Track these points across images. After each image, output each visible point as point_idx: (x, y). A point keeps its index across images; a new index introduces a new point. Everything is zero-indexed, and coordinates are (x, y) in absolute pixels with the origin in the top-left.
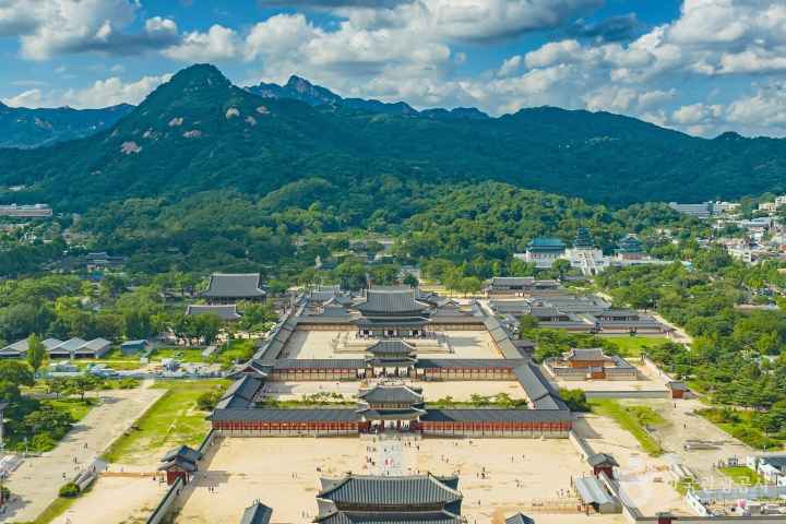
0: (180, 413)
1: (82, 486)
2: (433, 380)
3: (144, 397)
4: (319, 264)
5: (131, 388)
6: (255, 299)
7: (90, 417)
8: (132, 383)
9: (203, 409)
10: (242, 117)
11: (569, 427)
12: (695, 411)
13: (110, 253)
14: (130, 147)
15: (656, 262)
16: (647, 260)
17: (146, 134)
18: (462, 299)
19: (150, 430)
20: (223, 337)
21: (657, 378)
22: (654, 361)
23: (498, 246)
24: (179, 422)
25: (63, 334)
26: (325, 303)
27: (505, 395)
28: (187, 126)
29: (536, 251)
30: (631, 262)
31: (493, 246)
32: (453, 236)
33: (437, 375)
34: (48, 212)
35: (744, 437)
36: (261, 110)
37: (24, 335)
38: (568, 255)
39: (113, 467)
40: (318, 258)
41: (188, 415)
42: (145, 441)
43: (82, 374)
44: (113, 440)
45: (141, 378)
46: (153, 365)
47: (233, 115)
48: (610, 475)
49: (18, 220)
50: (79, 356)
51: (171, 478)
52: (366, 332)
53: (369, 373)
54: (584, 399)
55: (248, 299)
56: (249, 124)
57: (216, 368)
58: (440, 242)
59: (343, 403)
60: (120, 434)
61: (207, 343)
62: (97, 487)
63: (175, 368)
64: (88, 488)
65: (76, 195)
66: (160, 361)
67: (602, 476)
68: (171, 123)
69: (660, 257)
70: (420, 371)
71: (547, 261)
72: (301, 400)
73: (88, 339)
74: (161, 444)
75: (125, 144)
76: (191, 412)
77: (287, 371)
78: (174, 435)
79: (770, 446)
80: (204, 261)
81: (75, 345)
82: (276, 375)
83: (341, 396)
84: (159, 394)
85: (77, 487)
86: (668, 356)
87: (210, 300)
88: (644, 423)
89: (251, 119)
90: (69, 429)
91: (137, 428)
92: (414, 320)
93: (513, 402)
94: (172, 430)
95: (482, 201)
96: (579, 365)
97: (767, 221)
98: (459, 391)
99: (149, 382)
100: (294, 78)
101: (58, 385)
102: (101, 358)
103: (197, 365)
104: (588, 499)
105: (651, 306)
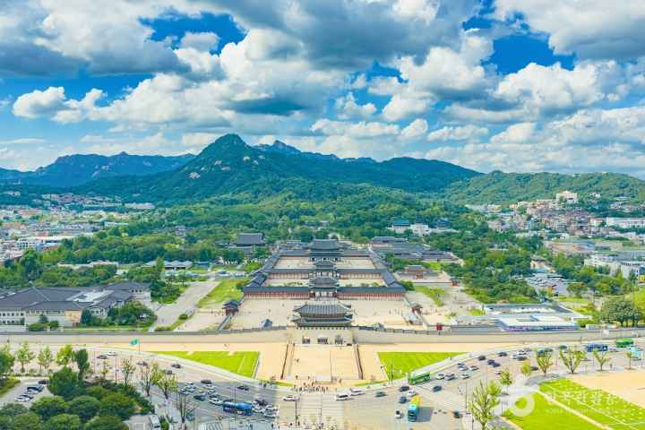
0: (228, 290)
1: (188, 316)
2: (344, 279)
3: (211, 284)
6: (260, 245)
7: (187, 292)
8: (204, 280)
9: (238, 289)
10: (252, 160)
11: (404, 296)
12: (461, 290)
13: (186, 225)
14: (194, 175)
15: (455, 231)
16: (450, 230)
17: (202, 169)
18: (359, 247)
19: (215, 296)
21: (445, 277)
22: (446, 271)
23: (378, 223)
24: (228, 294)
25: (171, 259)
27: (376, 284)
28: (223, 165)
29: (397, 226)
30: (442, 231)
31: (376, 223)
32: (356, 219)
33: (345, 277)
34: (153, 207)
35: (480, 299)
36: (261, 157)
37: (152, 259)
38: (413, 227)
39: (201, 310)
41: (232, 291)
42: (214, 301)
43: (181, 275)
44: (199, 300)
45: (209, 277)
46: (214, 272)
47: (247, 160)
48: (419, 312)
49: (138, 211)
50: (178, 268)
51: (227, 313)
52: (313, 259)
54: (411, 285)
55: (257, 245)
56: (254, 164)
57: (243, 273)
58: (350, 222)
59: (302, 287)
60: (202, 298)
61: (239, 264)
62: (195, 316)
63: (224, 273)
64: (191, 317)
65: (166, 199)
66: (217, 271)
67: (416, 312)
68: (215, 164)
69: (456, 229)
70: (338, 275)
71: (400, 230)
72: (283, 286)
73: (182, 261)
74: (222, 300)
75: (192, 174)
79: (491, 302)
80: (233, 230)
81: (175, 263)
82: (272, 276)
83: (301, 284)
84: (217, 283)
85: (186, 316)
86: (452, 269)
87: (238, 245)
88: (437, 295)
89: (256, 162)
90: (179, 295)
91: (209, 296)
92: (336, 254)
93: (380, 286)
94: (225, 297)
95: (371, 202)
96: (411, 272)
97: (512, 213)
98: (356, 282)
99: (212, 279)
100: (277, 141)
101: (171, 278)
102: (189, 269)
103: (235, 272)
104: (408, 319)
105: (449, 250)
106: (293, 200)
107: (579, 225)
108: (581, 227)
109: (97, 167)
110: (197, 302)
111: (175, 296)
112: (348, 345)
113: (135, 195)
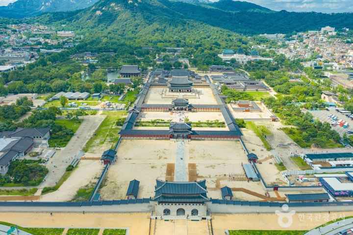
0: (110, 127)
1: (74, 166)
2: (194, 111)
3: (99, 119)
4: (157, 58)
5: (95, 114)
8: (94, 113)
9: (118, 125)
10: (133, 3)
11: (239, 138)
12: (280, 128)
13: (92, 52)
14: (99, 13)
15: (262, 59)
16: (259, 58)
17: (103, 9)
19: (100, 135)
20: (126, 91)
23: (213, 52)
24: (110, 131)
26: (159, 76)
27: (218, 120)
28: (116, 6)
29: (225, 54)
30: (254, 58)
34: (73, 35)
36: (139, 1)
38: (236, 56)
39: (87, 155)
40: (157, 55)
41: (113, 128)
42: (98, 141)
43: (78, 108)
44: (87, 141)
45: (98, 110)
46: (102, 104)
47: (131, 3)
49: (64, 38)
50: (78, 99)
52: (172, 91)
53: (173, 109)
54: (243, 123)
56: (135, 6)
57: (123, 106)
58: (195, 50)
59: (165, 123)
60: (89, 138)
61: (120, 94)
62: (80, 165)
63: (109, 105)
64: (76, 167)
66: (105, 101)
67: (252, 163)
68: (111, 5)
69: (263, 56)
71: (228, 58)
72: (150, 121)
73: (81, 92)
74: (103, 143)
75: (97, 12)
76: (114, 127)
77: (146, 108)
78: (108, 138)
81: (78, 95)
82: (143, 110)
83: (164, 121)
84: (104, 117)
85: (73, 166)
87: (122, 74)
88: (264, 134)
89: (136, 4)
90: (72, 135)
91: (95, 135)
93: (220, 123)
94: (108, 135)
95: (208, 34)
99: (101, 112)
102: (86, 100)
103: (117, 104)
106: (159, 31)
107: (342, 55)
108: (343, 57)
109: (43, 4)
110: (84, 145)
111: (68, 137)
112: (203, 219)
113: (63, 26)
